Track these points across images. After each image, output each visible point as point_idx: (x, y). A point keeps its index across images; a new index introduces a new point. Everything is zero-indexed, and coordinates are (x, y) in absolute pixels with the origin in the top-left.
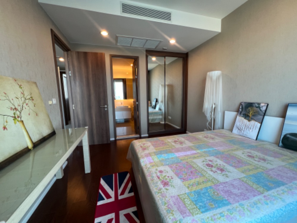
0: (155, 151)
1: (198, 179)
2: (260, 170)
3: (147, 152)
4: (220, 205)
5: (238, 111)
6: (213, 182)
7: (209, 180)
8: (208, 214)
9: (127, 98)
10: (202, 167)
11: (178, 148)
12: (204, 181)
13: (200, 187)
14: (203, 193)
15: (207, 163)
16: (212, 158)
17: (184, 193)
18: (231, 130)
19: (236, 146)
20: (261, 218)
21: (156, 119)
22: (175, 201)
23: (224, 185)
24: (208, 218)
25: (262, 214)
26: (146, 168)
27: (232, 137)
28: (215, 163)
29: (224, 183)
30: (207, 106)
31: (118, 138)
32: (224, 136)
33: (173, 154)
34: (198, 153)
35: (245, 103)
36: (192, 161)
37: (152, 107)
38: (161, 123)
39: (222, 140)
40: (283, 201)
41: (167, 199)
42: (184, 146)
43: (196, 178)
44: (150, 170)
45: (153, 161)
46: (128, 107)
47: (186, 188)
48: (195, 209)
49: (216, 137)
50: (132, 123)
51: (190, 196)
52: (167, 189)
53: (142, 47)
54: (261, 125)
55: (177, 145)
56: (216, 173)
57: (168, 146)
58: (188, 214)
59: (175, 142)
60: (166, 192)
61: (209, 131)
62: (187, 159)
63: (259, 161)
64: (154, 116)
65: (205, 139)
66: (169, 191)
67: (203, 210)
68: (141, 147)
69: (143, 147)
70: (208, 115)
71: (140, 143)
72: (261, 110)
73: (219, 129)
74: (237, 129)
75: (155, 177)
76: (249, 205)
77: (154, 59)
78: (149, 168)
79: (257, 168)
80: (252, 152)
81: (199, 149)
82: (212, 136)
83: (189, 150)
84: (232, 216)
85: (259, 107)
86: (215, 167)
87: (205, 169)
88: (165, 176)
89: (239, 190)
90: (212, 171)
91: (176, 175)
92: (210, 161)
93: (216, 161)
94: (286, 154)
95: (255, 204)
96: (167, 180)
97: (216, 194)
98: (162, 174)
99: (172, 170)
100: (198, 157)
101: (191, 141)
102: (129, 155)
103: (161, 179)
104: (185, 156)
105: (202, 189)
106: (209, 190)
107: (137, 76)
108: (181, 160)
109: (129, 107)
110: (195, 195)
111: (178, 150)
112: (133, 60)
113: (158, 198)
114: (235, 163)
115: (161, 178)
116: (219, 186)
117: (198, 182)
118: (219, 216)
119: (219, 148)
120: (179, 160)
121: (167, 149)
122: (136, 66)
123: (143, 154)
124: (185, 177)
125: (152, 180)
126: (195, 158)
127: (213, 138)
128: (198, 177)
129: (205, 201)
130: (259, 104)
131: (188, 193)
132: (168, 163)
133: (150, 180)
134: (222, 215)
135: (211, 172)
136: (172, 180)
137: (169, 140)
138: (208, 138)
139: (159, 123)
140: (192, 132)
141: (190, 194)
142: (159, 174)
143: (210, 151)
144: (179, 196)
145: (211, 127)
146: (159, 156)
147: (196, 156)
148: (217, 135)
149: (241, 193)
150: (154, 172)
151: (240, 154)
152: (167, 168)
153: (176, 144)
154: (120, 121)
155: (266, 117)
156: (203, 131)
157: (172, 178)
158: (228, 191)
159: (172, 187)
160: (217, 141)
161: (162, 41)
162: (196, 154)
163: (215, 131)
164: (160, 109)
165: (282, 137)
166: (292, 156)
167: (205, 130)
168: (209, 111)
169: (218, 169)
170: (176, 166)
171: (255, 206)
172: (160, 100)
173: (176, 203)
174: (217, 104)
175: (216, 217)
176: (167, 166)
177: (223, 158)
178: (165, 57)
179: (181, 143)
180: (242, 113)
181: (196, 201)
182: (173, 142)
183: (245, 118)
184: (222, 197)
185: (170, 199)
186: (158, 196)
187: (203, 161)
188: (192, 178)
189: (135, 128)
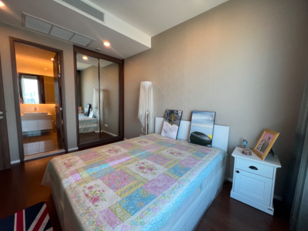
0: (84, 165)
1: (131, 183)
2: (177, 163)
3: (73, 169)
4: (148, 201)
5: (164, 117)
6: (143, 182)
7: (141, 182)
8: (138, 214)
9: (46, 102)
10: (135, 171)
11: (113, 157)
12: (136, 184)
13: (132, 191)
14: (134, 196)
15: (140, 166)
16: (144, 160)
17: (116, 202)
18: (160, 133)
19: (163, 146)
20: (176, 200)
21: (89, 128)
22: (105, 215)
23: (152, 182)
24: (137, 218)
25: (177, 196)
26: (71, 189)
27: (161, 139)
28: (146, 165)
29: (152, 180)
30: (142, 112)
31: (26, 158)
32: (154, 139)
33: (106, 164)
34: (132, 158)
35: (169, 110)
36: (126, 167)
37: (85, 114)
38: (96, 132)
39: (153, 142)
40: (189, 181)
41: (95, 217)
42: (119, 153)
43: (128, 184)
44: (76, 189)
45: (81, 178)
46: (47, 113)
47: (118, 196)
48: (126, 215)
49: (148, 141)
50: (55, 136)
51: (121, 203)
52: (96, 206)
53: (68, 40)
54: (179, 127)
55: (112, 154)
56: (147, 174)
57: (101, 157)
58: (118, 223)
59: (110, 150)
60: (95, 209)
61: (144, 136)
62: (121, 166)
63: (177, 156)
64: (86, 125)
65: (139, 144)
66: (99, 206)
67: (133, 212)
68: (65, 164)
69: (68, 164)
70: (142, 121)
71: (64, 160)
72: (178, 116)
73: (152, 133)
74: (164, 133)
75: (82, 196)
76: (168, 192)
77: (85, 58)
78: (74, 188)
79: (175, 161)
80: (173, 149)
81: (133, 155)
82: (146, 140)
83: (124, 157)
84: (157, 206)
85: (177, 114)
86: (146, 168)
87: (137, 172)
88: (95, 192)
89: (162, 182)
90: (143, 172)
91: (108, 186)
92: (143, 163)
93: (148, 163)
94: (191, 147)
95: (173, 190)
96: (97, 195)
97: (145, 192)
98: (92, 190)
99: (104, 182)
100: (132, 162)
101: (126, 148)
102: (46, 179)
103: (90, 197)
104: (120, 163)
105: (133, 193)
106: (139, 191)
107: (61, 74)
108: (115, 169)
109: (49, 114)
110: (127, 201)
111: (112, 160)
112: (55, 54)
113: (85, 220)
114: (161, 161)
115: (89, 195)
116: (148, 184)
117: (130, 187)
118: (146, 211)
119: (151, 150)
120: (113, 169)
121: (100, 160)
122: (59, 62)
123: (67, 172)
124: (118, 185)
125: (78, 201)
126: (129, 163)
127: (146, 142)
128: (131, 182)
129: (135, 203)
130: (177, 111)
131: (120, 201)
132: (99, 176)
133: (75, 202)
134: (149, 209)
135: (142, 174)
136: (103, 193)
137: (103, 150)
138: (142, 143)
139: (94, 132)
140: (128, 138)
141: (122, 202)
142: (87, 191)
143: (142, 154)
144: (110, 207)
145: (145, 132)
146: (90, 170)
147: (130, 161)
148: (149, 139)
149: (164, 185)
150: (81, 191)
151: (165, 152)
152: (99, 182)
153: (110, 153)
154: (32, 134)
155: (182, 121)
156: (139, 136)
157: (103, 191)
158: (155, 186)
159: (102, 200)
160: (149, 144)
161: (95, 41)
162: (130, 159)
163: (148, 135)
164: (94, 116)
165: (190, 135)
166: (195, 148)
167: (140, 135)
168: (143, 117)
169: (148, 169)
170: (109, 176)
171: (172, 192)
172: (94, 106)
173: (107, 217)
174: (149, 111)
175: (144, 214)
176: (99, 180)
177: (152, 159)
178: (99, 59)
179: (116, 151)
180: (167, 119)
181: (127, 206)
182: (107, 152)
183: (169, 123)
184: (150, 193)
185: (99, 216)
186: (85, 217)
187: (137, 165)
188: (125, 185)
189: (58, 142)
